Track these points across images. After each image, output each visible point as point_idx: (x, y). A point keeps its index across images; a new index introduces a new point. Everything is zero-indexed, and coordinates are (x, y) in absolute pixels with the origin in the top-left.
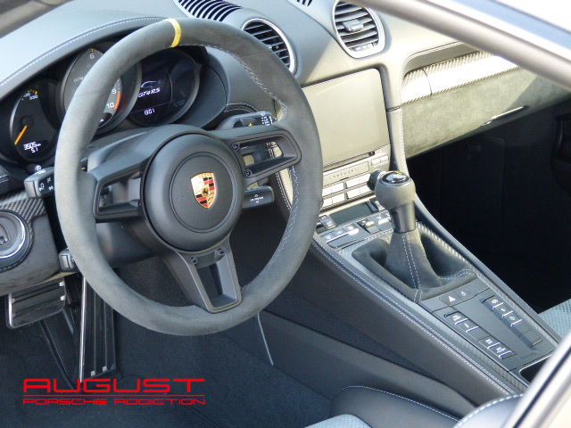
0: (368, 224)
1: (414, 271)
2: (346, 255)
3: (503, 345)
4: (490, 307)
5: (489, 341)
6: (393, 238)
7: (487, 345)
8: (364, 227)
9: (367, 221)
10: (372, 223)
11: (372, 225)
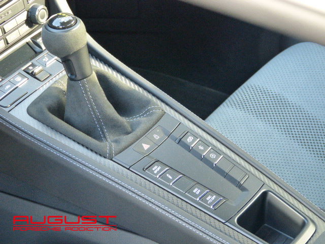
0: (36, 70)
1: (98, 120)
2: (21, 115)
3: (212, 191)
4: (187, 147)
5: (196, 191)
6: (69, 86)
7: (196, 196)
8: (33, 75)
9: (33, 65)
10: (41, 68)
11: (41, 71)
